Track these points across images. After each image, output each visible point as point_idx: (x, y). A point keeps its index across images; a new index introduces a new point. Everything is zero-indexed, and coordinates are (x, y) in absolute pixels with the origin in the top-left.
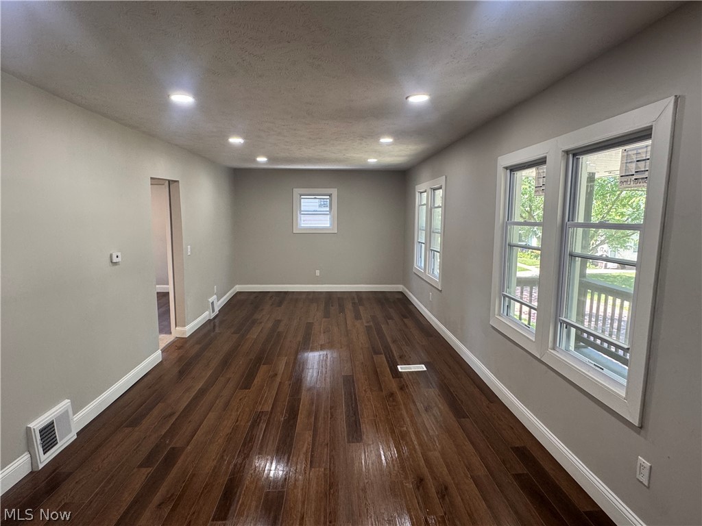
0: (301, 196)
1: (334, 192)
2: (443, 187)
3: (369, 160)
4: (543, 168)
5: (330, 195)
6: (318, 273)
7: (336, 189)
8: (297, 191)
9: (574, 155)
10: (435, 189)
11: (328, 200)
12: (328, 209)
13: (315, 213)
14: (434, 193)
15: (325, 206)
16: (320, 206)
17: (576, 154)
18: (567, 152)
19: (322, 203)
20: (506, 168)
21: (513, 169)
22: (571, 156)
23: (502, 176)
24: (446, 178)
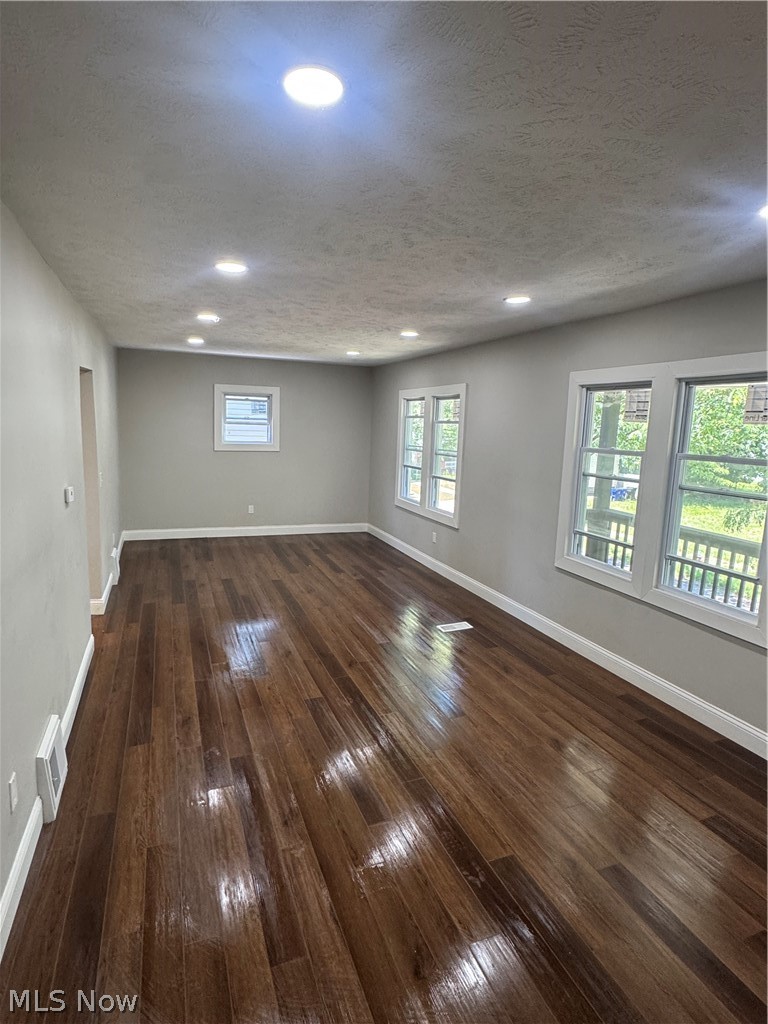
0: (226, 394)
1: (275, 391)
2: (463, 396)
4: (647, 392)
5: (269, 397)
6: (251, 509)
7: (278, 388)
8: (219, 388)
9: (687, 384)
10: (438, 398)
11: (266, 403)
12: (265, 416)
13: (246, 421)
15: (262, 411)
16: (254, 411)
19: (258, 407)
20: (582, 386)
21: (590, 388)
22: (684, 384)
24: (467, 385)
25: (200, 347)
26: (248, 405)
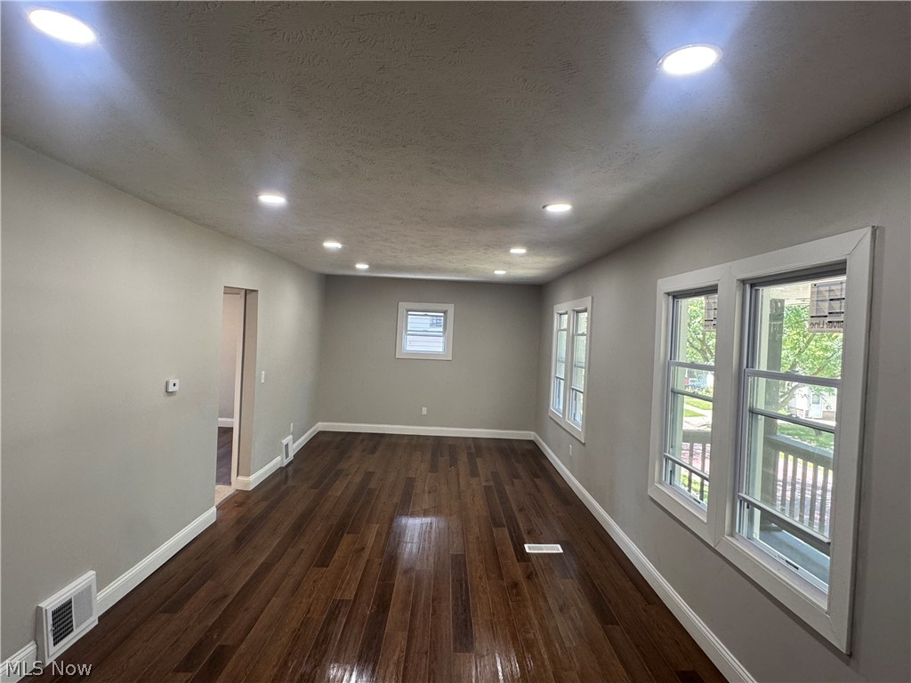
0: (408, 311)
1: (451, 308)
2: (589, 310)
3: (496, 272)
4: (714, 298)
5: (445, 312)
6: (424, 410)
7: (453, 305)
8: (403, 305)
9: (752, 286)
10: (578, 312)
11: (442, 318)
12: (441, 329)
13: (425, 334)
14: (577, 316)
15: (438, 325)
16: (432, 325)
17: (755, 284)
18: (743, 282)
19: (435, 322)
20: (668, 294)
21: (677, 296)
22: (748, 287)
23: (663, 304)
24: (592, 298)
25: (366, 271)
26: (427, 320)
